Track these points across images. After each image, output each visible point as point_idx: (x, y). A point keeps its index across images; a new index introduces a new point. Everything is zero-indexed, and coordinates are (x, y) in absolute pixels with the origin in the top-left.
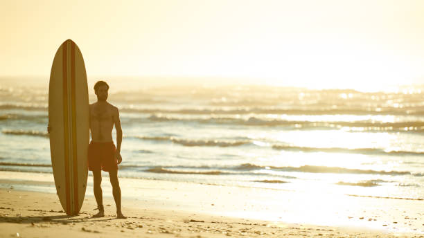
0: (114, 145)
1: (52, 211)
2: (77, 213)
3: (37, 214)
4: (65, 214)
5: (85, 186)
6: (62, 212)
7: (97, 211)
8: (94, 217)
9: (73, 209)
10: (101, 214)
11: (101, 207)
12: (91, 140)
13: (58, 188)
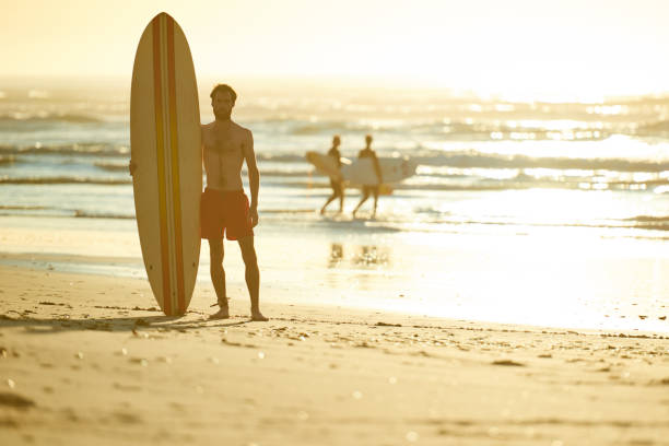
0: (245, 196)
1: (137, 309)
2: (182, 312)
3: (114, 315)
4: (161, 314)
5: (195, 265)
6: (153, 309)
7: (217, 309)
8: (212, 318)
9: (175, 305)
10: (223, 313)
11: (223, 301)
12: (205, 186)
13: (149, 269)
